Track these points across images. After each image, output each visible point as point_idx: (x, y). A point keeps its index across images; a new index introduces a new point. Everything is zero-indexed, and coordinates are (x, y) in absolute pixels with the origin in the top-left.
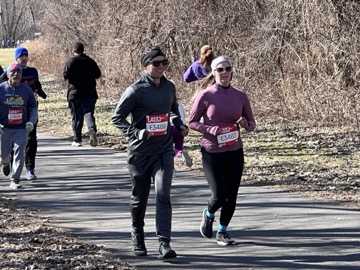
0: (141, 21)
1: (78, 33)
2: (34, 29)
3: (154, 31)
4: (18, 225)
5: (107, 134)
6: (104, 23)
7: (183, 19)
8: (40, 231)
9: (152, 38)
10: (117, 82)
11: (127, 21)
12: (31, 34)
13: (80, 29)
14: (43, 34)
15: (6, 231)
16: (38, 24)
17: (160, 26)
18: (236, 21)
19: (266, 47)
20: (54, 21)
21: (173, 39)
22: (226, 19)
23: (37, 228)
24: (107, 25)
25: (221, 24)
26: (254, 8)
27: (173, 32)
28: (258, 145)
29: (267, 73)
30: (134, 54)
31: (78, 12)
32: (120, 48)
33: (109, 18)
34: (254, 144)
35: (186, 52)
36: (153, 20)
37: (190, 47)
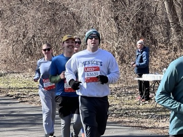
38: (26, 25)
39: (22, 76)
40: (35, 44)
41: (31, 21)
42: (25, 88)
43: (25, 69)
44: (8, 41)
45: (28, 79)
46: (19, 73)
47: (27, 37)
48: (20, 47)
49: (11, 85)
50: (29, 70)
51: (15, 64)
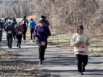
0: (63, 10)
1: (45, 13)
2: (32, 12)
3: (67, 13)
4: (28, 68)
5: (53, 42)
6: (52, 11)
7: (75, 9)
8: (34, 70)
9: (66, 15)
10: (56, 27)
11: (59, 10)
12: (31, 14)
13: (45, 12)
14: (35, 14)
15: (24, 70)
16: (33, 11)
17: (68, 11)
18: (90, 10)
19: (99, 17)
20: (38, 10)
21: (72, 15)
22: (87, 10)
23: (33, 69)
24: (53, 11)
25: (86, 11)
26: (95, 6)
27: (72, 13)
28: (96, 45)
29: (99, 25)
30: (61, 19)
31: (45, 8)
32: (57, 18)
33: (54, 9)
34: (95, 45)
35: (76, 19)
36: (66, 10)
37: (77, 17)
38: (67, 7)
39: (66, 35)
40: (73, 18)
41: (70, 4)
42: (67, 42)
43: (67, 32)
44: (57, 16)
45: (69, 37)
46: (64, 34)
47: (68, 14)
48: (64, 19)
49: (60, 41)
50: (70, 32)
51: (62, 29)
